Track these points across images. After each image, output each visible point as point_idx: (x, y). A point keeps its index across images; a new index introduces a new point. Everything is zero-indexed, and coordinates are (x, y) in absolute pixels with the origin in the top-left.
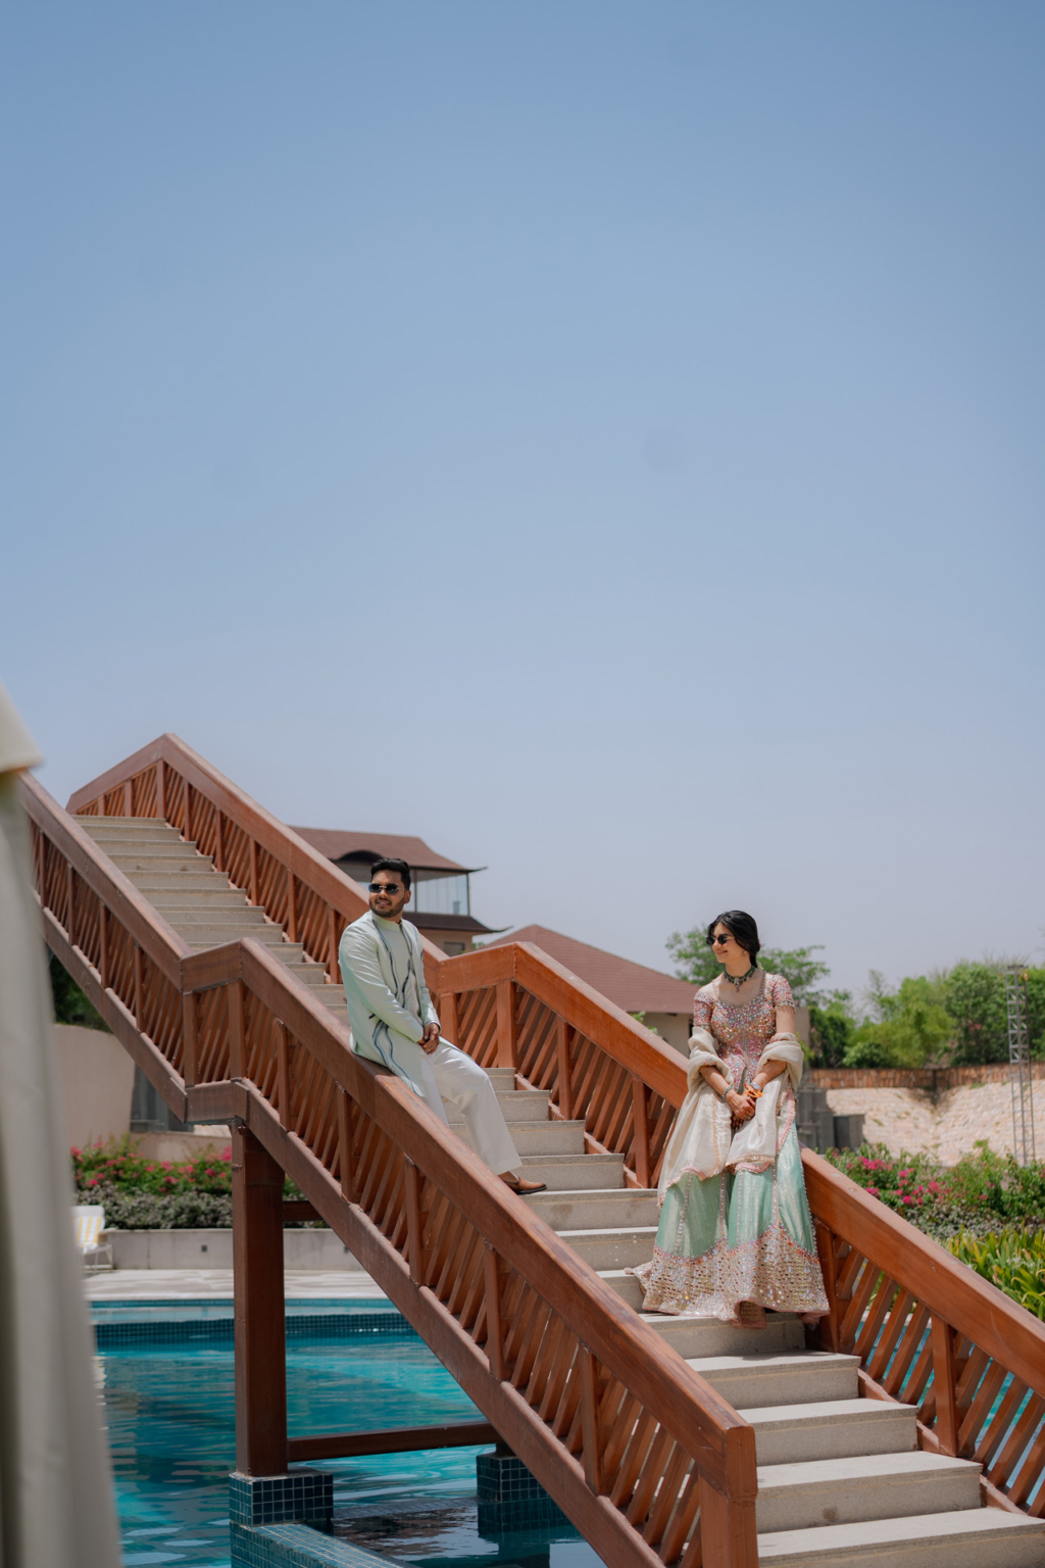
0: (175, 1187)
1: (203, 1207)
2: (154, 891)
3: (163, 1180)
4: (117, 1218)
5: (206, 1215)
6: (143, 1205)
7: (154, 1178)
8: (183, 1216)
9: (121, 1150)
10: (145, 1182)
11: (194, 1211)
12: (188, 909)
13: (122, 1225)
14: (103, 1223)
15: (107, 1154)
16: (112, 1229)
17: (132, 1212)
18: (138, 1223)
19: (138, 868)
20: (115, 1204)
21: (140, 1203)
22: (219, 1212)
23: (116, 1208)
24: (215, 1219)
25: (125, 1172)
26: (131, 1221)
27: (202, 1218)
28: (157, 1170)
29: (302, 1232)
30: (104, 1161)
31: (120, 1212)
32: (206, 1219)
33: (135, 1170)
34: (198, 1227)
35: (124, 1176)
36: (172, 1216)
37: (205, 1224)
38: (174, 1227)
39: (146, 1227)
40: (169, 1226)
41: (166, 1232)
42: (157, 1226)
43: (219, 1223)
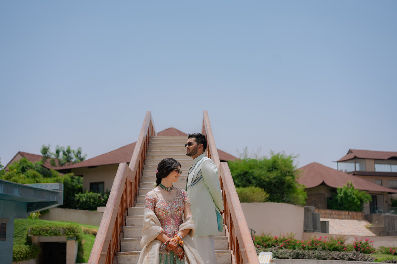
0: (305, 247)
1: (300, 253)
4: (277, 255)
5: (301, 255)
6: (284, 252)
8: (295, 255)
9: (290, 237)
10: (297, 246)
11: (298, 253)
13: (278, 257)
14: (272, 257)
15: (286, 238)
16: (275, 259)
17: (281, 254)
18: (283, 257)
20: (277, 251)
21: (284, 251)
22: (305, 255)
23: (277, 253)
24: (304, 257)
26: (280, 256)
27: (300, 256)
28: (300, 243)
30: (286, 240)
31: (278, 254)
32: (301, 256)
33: (293, 242)
34: (299, 258)
35: (291, 244)
36: (292, 255)
37: (301, 257)
38: (292, 258)
39: (285, 258)
40: (291, 258)
41: (290, 260)
42: (288, 258)
43: (305, 258)
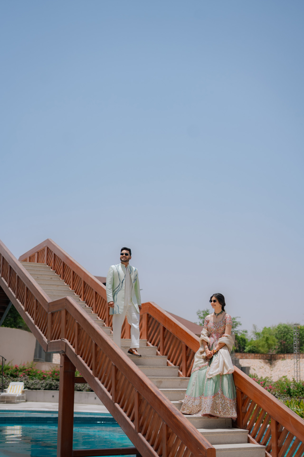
0: (46, 378)
1: (53, 384)
2: (42, 284)
3: (42, 376)
4: (28, 386)
5: (54, 386)
6: (36, 382)
7: (40, 375)
8: (47, 386)
9: (30, 366)
10: (37, 376)
11: (51, 385)
12: (52, 290)
13: (29, 388)
14: (23, 387)
15: (26, 367)
16: (26, 389)
17: (32, 384)
18: (34, 388)
19: (38, 277)
20: (27, 382)
21: (35, 382)
22: (58, 386)
23: (27, 383)
24: (57, 388)
25: (31, 373)
26: (32, 387)
27: (53, 387)
28: (41, 373)
29: (82, 393)
30: (25, 369)
31: (29, 384)
32: (54, 387)
33: (34, 372)
34: (52, 390)
36: (44, 386)
37: (54, 389)
38: (44, 390)
39: (36, 389)
40: (43, 389)
41: (42, 391)
42: (40, 389)
